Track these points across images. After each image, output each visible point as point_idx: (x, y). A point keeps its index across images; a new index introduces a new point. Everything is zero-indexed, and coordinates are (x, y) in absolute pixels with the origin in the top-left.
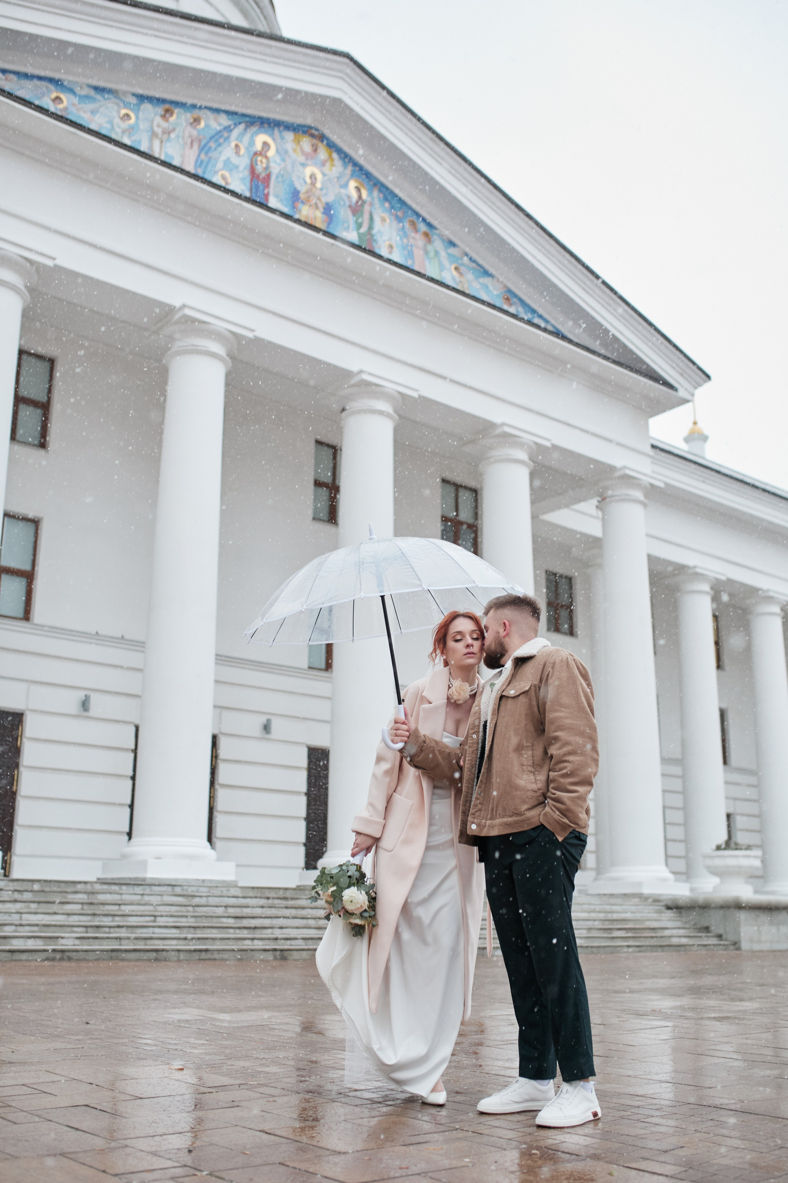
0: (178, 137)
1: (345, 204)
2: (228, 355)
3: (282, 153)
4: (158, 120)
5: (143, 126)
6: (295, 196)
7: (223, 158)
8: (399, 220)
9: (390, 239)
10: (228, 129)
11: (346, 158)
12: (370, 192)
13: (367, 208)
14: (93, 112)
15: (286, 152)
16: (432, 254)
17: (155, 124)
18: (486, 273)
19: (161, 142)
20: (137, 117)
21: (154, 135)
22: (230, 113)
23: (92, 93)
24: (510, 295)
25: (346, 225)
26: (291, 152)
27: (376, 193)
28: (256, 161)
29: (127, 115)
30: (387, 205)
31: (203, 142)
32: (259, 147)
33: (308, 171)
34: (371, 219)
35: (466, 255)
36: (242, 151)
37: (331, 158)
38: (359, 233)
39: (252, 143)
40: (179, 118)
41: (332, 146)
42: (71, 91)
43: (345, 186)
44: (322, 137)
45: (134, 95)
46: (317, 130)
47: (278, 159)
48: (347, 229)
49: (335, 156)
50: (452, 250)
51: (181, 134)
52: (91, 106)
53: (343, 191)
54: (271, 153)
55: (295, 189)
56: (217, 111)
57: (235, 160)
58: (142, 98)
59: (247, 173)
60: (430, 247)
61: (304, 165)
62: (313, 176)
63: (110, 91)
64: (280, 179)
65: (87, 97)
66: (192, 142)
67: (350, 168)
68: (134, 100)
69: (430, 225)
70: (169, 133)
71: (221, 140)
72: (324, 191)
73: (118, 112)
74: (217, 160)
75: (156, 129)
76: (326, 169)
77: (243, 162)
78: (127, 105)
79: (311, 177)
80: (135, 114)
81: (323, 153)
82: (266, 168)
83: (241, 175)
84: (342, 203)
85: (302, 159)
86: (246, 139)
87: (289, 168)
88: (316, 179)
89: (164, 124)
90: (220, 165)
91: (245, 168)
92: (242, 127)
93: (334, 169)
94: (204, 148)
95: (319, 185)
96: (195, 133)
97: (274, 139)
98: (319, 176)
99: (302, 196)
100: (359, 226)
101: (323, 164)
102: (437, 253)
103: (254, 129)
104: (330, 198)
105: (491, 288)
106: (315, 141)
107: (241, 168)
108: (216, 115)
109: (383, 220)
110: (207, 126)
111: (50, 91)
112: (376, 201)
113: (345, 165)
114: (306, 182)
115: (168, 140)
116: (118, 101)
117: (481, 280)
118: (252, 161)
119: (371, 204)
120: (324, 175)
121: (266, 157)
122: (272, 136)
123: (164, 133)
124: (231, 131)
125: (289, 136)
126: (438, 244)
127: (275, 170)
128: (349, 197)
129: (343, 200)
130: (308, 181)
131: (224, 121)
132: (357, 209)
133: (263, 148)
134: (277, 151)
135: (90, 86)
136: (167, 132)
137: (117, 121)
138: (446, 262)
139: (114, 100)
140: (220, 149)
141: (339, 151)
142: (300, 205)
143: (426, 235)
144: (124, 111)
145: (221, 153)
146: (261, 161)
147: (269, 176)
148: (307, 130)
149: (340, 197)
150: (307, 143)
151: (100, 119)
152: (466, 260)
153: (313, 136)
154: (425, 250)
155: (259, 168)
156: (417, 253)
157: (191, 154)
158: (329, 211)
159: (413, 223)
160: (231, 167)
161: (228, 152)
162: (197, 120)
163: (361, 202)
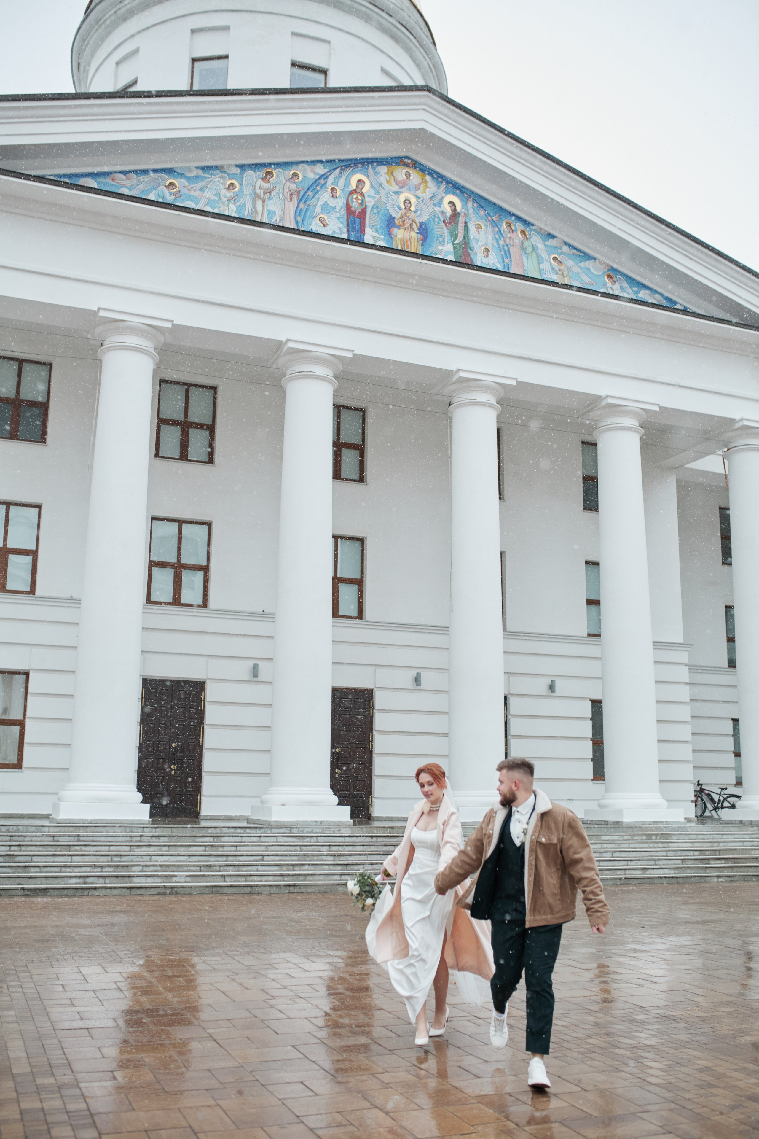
0: (278, 194)
1: (440, 220)
2: (334, 377)
3: (377, 188)
4: (260, 182)
5: (247, 191)
6: (390, 223)
7: (321, 202)
8: (494, 224)
9: (485, 244)
10: (324, 177)
11: (438, 177)
12: (464, 202)
13: (461, 220)
14: (202, 189)
15: (381, 185)
16: (529, 250)
17: (257, 187)
18: (587, 257)
19: (264, 201)
20: (241, 185)
21: (257, 196)
22: (325, 162)
23: (200, 173)
24: (612, 273)
25: (441, 239)
26: (385, 184)
27: (470, 204)
28: (352, 198)
29: (232, 184)
30: (482, 212)
31: (302, 193)
32: (354, 185)
33: (402, 198)
34: (467, 228)
35: (566, 244)
36: (339, 193)
37: (424, 181)
38: (454, 244)
39: (347, 183)
40: (280, 176)
41: (423, 170)
42: (182, 175)
43: (440, 203)
44: (415, 165)
45: (237, 166)
46: (408, 158)
47: (372, 192)
48: (442, 243)
49: (428, 178)
50: (551, 242)
51: (281, 190)
52: (200, 185)
53: (437, 209)
54: (366, 188)
55: (391, 215)
56: (314, 162)
57: (332, 202)
58: (244, 167)
59: (343, 212)
60: (527, 244)
61: (397, 193)
62: (407, 202)
63: (217, 167)
64: (375, 211)
65: (197, 177)
66: (291, 195)
67: (444, 185)
68: (238, 171)
69: (526, 223)
70: (270, 192)
71: (318, 188)
72: (419, 212)
73: (224, 184)
74: (315, 206)
75: (258, 191)
76: (419, 193)
77: (340, 203)
78: (231, 176)
79: (405, 202)
80: (239, 183)
81: (415, 177)
82: (361, 204)
83: (338, 215)
84: (437, 219)
85: (396, 188)
86: (342, 181)
87: (384, 199)
88: (410, 203)
89: (267, 185)
90: (318, 209)
91: (341, 209)
92: (337, 171)
93: (427, 190)
94: (303, 198)
95: (413, 208)
96: (293, 187)
97: (368, 177)
98: (413, 200)
99: (397, 222)
100: (454, 236)
101: (417, 188)
102: (534, 248)
103: (349, 171)
104: (424, 218)
105: (592, 270)
106: (408, 170)
107: (338, 209)
108: (312, 166)
109: (479, 227)
110: (305, 177)
111: (165, 180)
112: (471, 211)
113: (439, 183)
114: (400, 209)
115: (269, 199)
116: (223, 174)
117: (582, 264)
118: (347, 200)
119: (466, 215)
120: (418, 197)
121: (362, 194)
122: (366, 173)
123: (265, 193)
124: (327, 177)
125: (383, 169)
126: (536, 240)
127: (370, 202)
128: (443, 212)
129: (438, 217)
130: (403, 207)
131: (320, 170)
132: (451, 222)
133: (357, 186)
134: (372, 186)
135: (198, 168)
136: (268, 192)
137: (224, 191)
138: (544, 255)
139: (221, 174)
140: (317, 196)
141: (431, 173)
142: (395, 230)
143: (523, 232)
144: (229, 182)
145: (318, 199)
146: (357, 198)
147: (364, 212)
148: (400, 161)
149: (434, 215)
150: (400, 173)
151: (208, 194)
152: (565, 249)
153: (406, 165)
154: (523, 248)
155: (355, 205)
156: (514, 251)
157: (291, 207)
158: (424, 230)
159: (509, 225)
160: (326, 208)
161: (325, 196)
162: (295, 175)
163: (455, 215)
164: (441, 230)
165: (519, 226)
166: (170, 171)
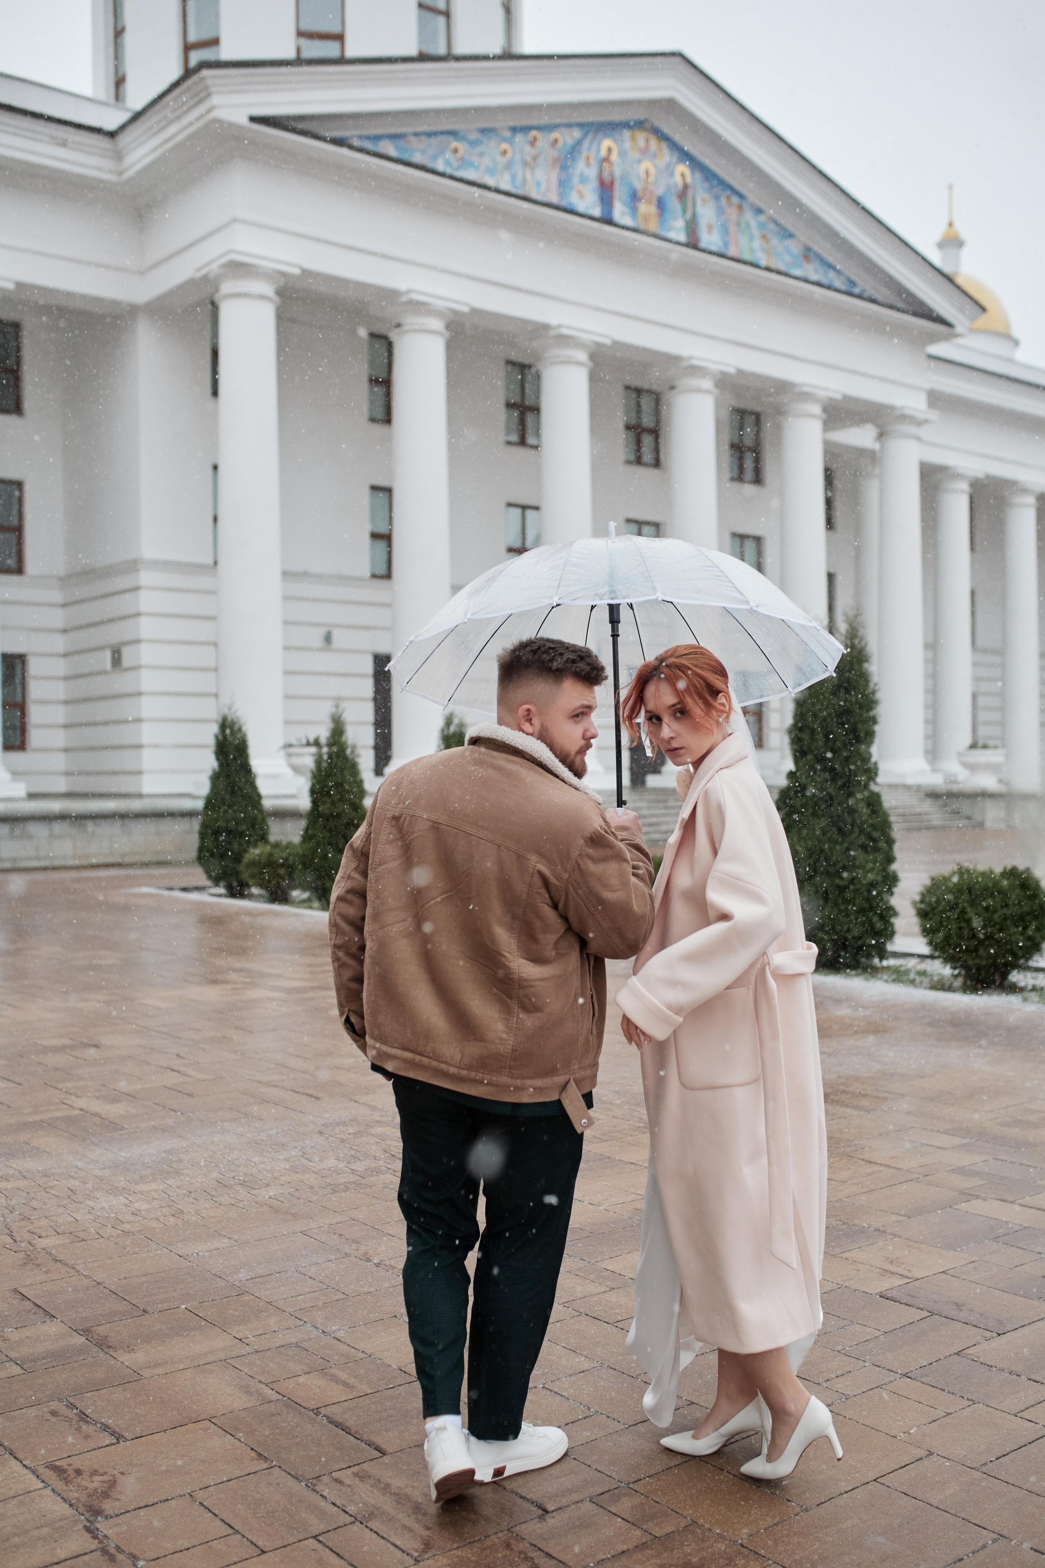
0: (543, 161)
2: (589, 363)
3: (622, 154)
4: (528, 149)
5: (518, 157)
7: (577, 172)
8: (717, 198)
9: (710, 221)
10: (579, 143)
11: (675, 146)
12: (693, 173)
13: (690, 192)
14: (481, 154)
15: (626, 152)
16: (744, 226)
17: (526, 154)
18: (789, 235)
19: (531, 170)
21: (526, 164)
22: (580, 125)
23: (478, 136)
24: (809, 254)
26: (629, 151)
28: (603, 168)
29: (505, 150)
30: (707, 185)
31: (562, 161)
32: (603, 152)
33: (643, 167)
34: (694, 204)
35: (773, 221)
36: (593, 161)
37: (661, 149)
38: (685, 221)
39: (599, 150)
40: (543, 140)
41: (663, 137)
42: (464, 138)
43: (672, 174)
44: (653, 129)
45: (508, 129)
46: (649, 122)
49: (664, 145)
50: (762, 218)
51: (545, 158)
52: (479, 149)
54: (614, 157)
56: (571, 125)
57: (587, 172)
58: (514, 130)
59: (596, 183)
60: (742, 221)
61: (639, 162)
65: (476, 141)
66: (554, 162)
67: (677, 154)
68: (508, 134)
69: (741, 196)
70: (537, 160)
71: (575, 155)
74: (574, 175)
75: (527, 158)
77: (592, 173)
78: (505, 140)
79: (646, 173)
81: (654, 144)
82: (611, 174)
83: (592, 186)
85: (636, 155)
86: (594, 149)
88: (649, 173)
89: (534, 152)
90: (576, 180)
91: (595, 179)
92: (590, 136)
93: (664, 158)
94: (564, 168)
95: (652, 180)
96: (555, 153)
98: (652, 171)
99: (639, 195)
100: (684, 211)
102: (748, 225)
103: (600, 135)
104: (660, 191)
105: (792, 251)
106: (648, 134)
107: (592, 180)
108: (569, 130)
109: (704, 200)
110: (564, 143)
111: (448, 143)
113: (673, 152)
114: (642, 180)
116: (497, 138)
117: (785, 243)
118: (599, 170)
119: (694, 188)
120: (656, 166)
121: (611, 162)
122: (615, 140)
123: (533, 160)
124: (582, 143)
125: (627, 134)
126: (749, 216)
127: (618, 172)
128: (676, 184)
130: (644, 178)
131: (577, 133)
132: (683, 194)
133: (608, 154)
135: (477, 130)
136: (535, 158)
137: (498, 158)
138: (756, 232)
139: (494, 137)
140: (575, 164)
141: (669, 140)
142: (639, 208)
143: (739, 207)
145: (576, 168)
146: (607, 167)
147: (612, 183)
148: (640, 125)
149: (668, 188)
150: (641, 138)
151: (487, 161)
152: (772, 226)
153: (645, 129)
154: (738, 224)
155: (606, 176)
156: (732, 229)
157: (554, 175)
158: (661, 204)
159: (728, 198)
160: (584, 179)
161: (580, 166)
162: (556, 141)
163: (686, 187)
164: (674, 204)
165: (735, 200)
166: (453, 134)
